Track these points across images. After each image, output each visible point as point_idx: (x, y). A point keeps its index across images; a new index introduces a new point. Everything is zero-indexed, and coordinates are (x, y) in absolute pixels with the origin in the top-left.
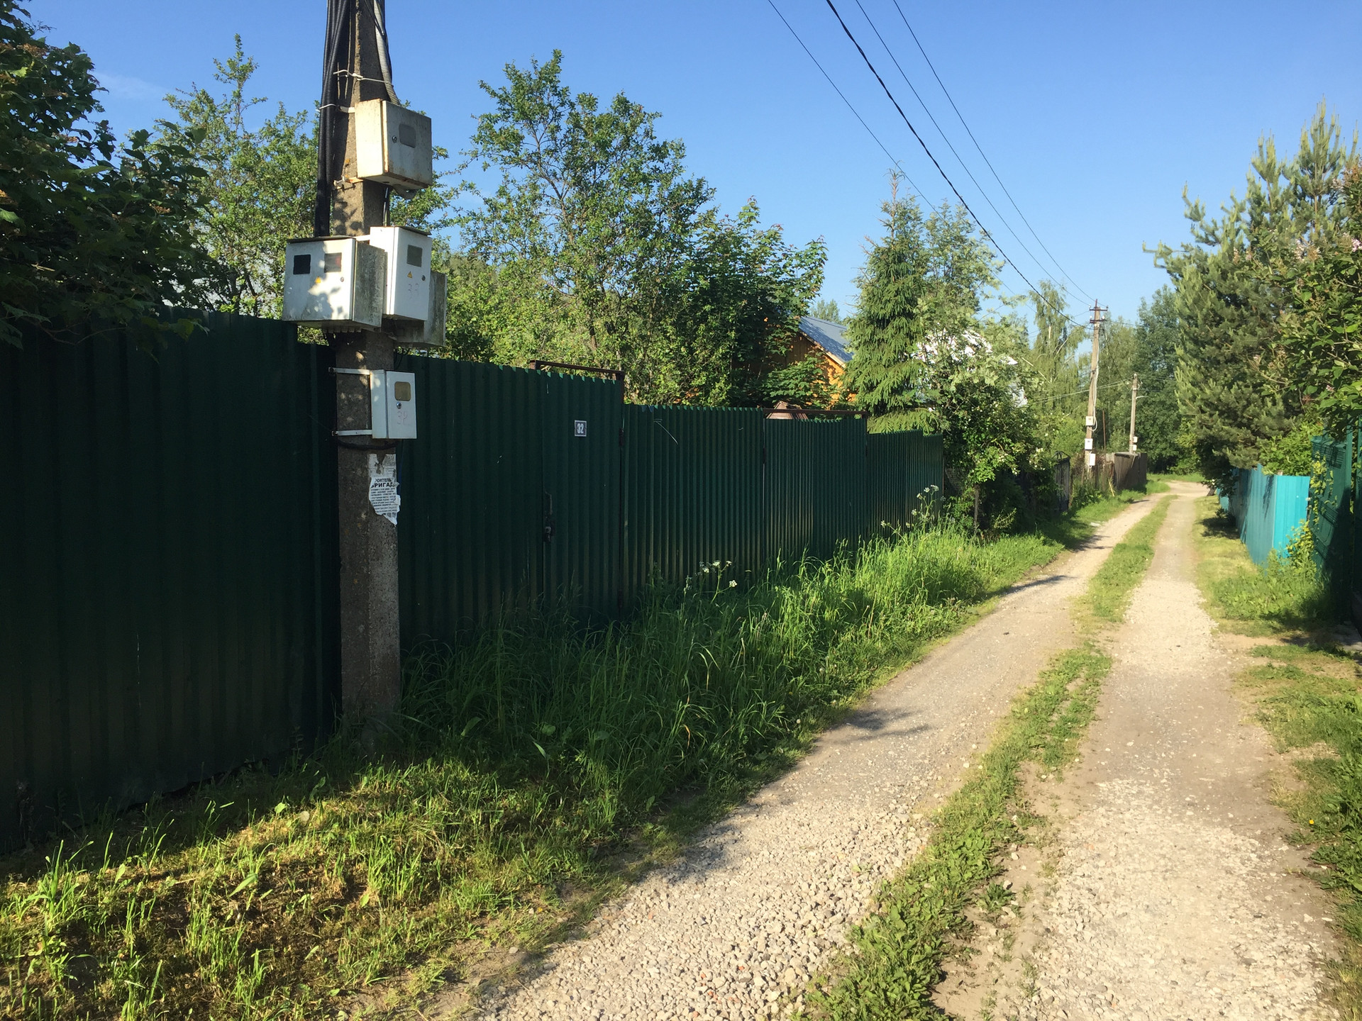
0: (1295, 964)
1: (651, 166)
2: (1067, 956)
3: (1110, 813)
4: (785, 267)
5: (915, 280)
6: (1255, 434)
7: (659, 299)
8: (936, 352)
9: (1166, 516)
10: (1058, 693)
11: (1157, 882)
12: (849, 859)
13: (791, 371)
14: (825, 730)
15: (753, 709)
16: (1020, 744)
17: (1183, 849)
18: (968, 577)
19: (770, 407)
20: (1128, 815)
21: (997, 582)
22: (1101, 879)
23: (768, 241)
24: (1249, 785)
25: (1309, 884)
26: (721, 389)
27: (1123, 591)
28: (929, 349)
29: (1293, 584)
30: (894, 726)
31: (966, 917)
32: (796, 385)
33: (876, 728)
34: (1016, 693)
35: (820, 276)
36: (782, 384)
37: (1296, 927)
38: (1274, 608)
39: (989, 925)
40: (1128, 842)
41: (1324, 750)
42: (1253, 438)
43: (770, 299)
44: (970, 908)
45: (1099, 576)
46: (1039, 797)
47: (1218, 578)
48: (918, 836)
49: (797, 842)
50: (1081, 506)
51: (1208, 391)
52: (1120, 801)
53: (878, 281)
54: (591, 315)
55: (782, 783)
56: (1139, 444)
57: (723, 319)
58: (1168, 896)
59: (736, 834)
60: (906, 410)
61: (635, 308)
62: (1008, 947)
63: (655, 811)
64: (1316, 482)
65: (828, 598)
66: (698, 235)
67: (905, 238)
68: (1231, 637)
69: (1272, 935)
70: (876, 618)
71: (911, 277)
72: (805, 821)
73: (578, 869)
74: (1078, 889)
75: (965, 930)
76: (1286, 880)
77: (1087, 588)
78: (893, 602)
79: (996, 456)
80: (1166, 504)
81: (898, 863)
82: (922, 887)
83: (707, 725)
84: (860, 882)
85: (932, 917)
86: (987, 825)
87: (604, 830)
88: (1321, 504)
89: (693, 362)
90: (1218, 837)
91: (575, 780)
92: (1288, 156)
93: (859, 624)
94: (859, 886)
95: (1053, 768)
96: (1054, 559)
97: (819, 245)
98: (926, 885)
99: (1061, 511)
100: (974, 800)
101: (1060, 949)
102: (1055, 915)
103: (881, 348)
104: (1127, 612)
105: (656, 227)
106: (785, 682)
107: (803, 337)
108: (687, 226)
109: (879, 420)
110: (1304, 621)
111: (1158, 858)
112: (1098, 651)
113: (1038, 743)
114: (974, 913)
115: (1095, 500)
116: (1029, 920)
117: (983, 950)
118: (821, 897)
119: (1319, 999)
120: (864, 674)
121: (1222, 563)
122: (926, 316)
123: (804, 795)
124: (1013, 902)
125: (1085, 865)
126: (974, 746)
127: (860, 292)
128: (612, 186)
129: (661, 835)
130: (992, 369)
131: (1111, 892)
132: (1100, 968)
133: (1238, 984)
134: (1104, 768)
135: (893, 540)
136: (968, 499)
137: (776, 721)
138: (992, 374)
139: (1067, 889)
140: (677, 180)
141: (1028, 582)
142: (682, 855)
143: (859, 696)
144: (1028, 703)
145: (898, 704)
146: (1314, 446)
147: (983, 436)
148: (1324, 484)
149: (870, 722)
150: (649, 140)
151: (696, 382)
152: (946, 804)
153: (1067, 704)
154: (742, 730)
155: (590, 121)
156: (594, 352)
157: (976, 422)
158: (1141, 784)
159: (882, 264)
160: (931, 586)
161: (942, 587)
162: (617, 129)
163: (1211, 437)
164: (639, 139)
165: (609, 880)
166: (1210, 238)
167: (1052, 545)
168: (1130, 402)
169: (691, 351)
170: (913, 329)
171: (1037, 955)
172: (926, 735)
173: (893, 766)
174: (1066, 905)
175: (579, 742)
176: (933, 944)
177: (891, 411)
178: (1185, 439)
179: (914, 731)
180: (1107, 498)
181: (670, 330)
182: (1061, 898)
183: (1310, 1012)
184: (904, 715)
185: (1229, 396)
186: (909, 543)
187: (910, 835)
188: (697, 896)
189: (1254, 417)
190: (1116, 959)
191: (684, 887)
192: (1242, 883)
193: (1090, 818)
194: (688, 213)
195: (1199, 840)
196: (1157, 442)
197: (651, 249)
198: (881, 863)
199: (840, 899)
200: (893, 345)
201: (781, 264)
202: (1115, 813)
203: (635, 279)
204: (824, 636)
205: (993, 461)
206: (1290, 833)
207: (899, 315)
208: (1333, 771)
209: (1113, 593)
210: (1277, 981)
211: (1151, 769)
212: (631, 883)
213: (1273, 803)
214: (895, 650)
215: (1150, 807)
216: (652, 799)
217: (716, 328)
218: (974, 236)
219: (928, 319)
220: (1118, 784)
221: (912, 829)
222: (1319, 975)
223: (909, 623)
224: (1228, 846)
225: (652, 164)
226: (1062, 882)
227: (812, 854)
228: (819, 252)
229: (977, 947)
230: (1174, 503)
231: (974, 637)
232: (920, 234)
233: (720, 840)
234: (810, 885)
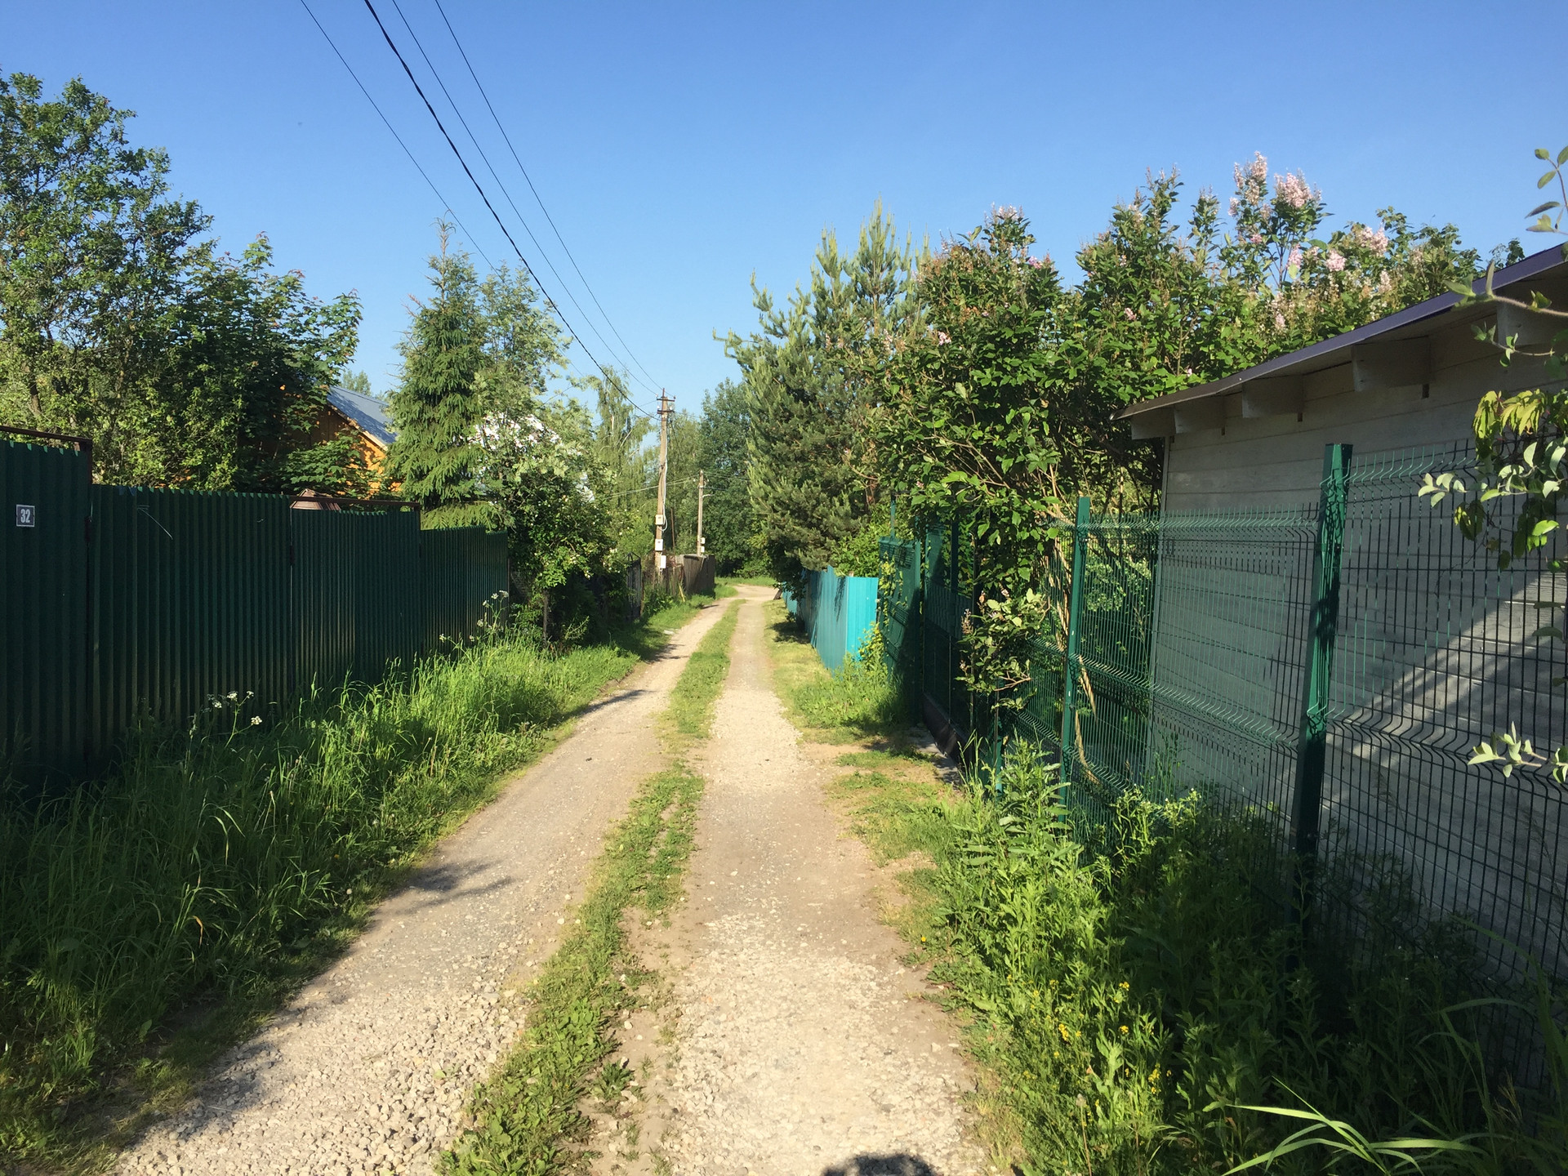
0: (933, 1103)
1: (120, 179)
2: (699, 1139)
3: (724, 957)
4: (307, 323)
5: (471, 352)
6: (825, 534)
7: (133, 352)
8: (497, 437)
9: (736, 621)
10: (653, 824)
11: (783, 1030)
12: (429, 1062)
13: (319, 452)
14: (383, 898)
15: (288, 884)
16: (620, 888)
17: (804, 987)
18: (542, 696)
19: (293, 493)
20: (742, 956)
21: (573, 701)
22: (724, 1036)
23: (284, 289)
24: (857, 906)
25: (930, 1008)
26: (223, 472)
27: (705, 704)
28: (489, 431)
29: (867, 688)
30: (469, 883)
31: (580, 1112)
32: (326, 469)
33: (447, 888)
34: (608, 828)
35: (354, 338)
36: (307, 467)
37: (927, 1059)
38: (853, 714)
39: (607, 1116)
40: (747, 987)
41: (920, 860)
42: (822, 539)
43: (288, 362)
44: (584, 1100)
45: (679, 689)
46: (646, 948)
47: (796, 686)
48: (512, 1018)
49: (357, 1051)
50: (653, 613)
51: (779, 490)
52: (731, 941)
53: (427, 349)
54: (32, 368)
55: (331, 975)
56: (707, 546)
57: (225, 384)
58: (796, 1044)
59: (273, 1054)
60: (463, 504)
61: (97, 362)
62: (633, 1141)
63: (152, 1039)
64: (885, 583)
65: (379, 732)
66: (188, 274)
67: (458, 300)
68: (815, 747)
69: (905, 1073)
70: (440, 751)
71: (465, 347)
72: (366, 1021)
73: (39, 1143)
74: (702, 1053)
75: (580, 1129)
76: (907, 1007)
77: (669, 703)
78: (459, 733)
79: (567, 557)
80: (735, 608)
81: (492, 1057)
82: (525, 1084)
83: (223, 912)
84: (447, 1092)
85: (541, 1120)
86: (593, 992)
87: (76, 1078)
88: (891, 605)
89: (183, 437)
90: (836, 968)
91: (26, 1013)
92: (849, 254)
93: (419, 761)
94: (445, 1097)
95: (659, 912)
96: (630, 672)
97: (352, 301)
98: (529, 1081)
99: (633, 619)
100: (575, 963)
101: (691, 1132)
102: (681, 1091)
103: (431, 429)
104: (713, 726)
105: (128, 257)
106: (329, 842)
107: (333, 411)
108: (174, 260)
109: (431, 514)
110: (881, 725)
111: (779, 1001)
112: (689, 772)
113: (640, 884)
114: (589, 1105)
115: (667, 606)
116: (654, 1102)
117: (604, 1150)
118: (397, 1120)
119: (962, 1139)
120: (428, 823)
121: (797, 669)
122: (485, 394)
123: (362, 986)
124: (632, 1083)
125: (706, 1023)
126: (568, 897)
127: (404, 361)
128: (63, 199)
129: (163, 1073)
130: (561, 458)
131: (737, 1050)
132: (738, 1145)
133: (881, 1136)
134: (711, 905)
135: (454, 657)
136: (536, 607)
137: (319, 895)
138: (562, 464)
139: (690, 1055)
140: (158, 201)
141: (605, 699)
142: (196, 1095)
143: (423, 850)
144: (622, 839)
145: (472, 855)
146: (883, 547)
147: (552, 534)
148: (894, 586)
149: (440, 881)
150: (118, 144)
151: (189, 462)
152: (543, 972)
153: (664, 836)
154: (275, 913)
155: (30, 111)
156: (37, 416)
157: (543, 518)
158: (750, 918)
159: (431, 330)
160: (502, 709)
161: (515, 710)
162: (70, 125)
163: (783, 537)
164: (103, 142)
165: (88, 1150)
166: (778, 331)
167: (627, 656)
168: (697, 500)
169: (181, 421)
170: (470, 408)
171: (667, 1145)
172: (509, 890)
173: (473, 934)
174: (691, 1074)
175: (31, 958)
176: (545, 1156)
177: (444, 504)
178: (757, 541)
179: (494, 887)
180: (678, 603)
181: (151, 393)
182: (685, 1067)
183: (955, 1156)
184: (481, 868)
185: (799, 495)
186: (474, 660)
187: (503, 1019)
188: (223, 1150)
189: (823, 517)
190: (753, 1131)
191: (202, 1140)
192: (867, 1017)
193: (704, 966)
194: (175, 244)
195: (818, 974)
196: (723, 543)
197: (122, 286)
198: (471, 1061)
199: (422, 1119)
200: (446, 426)
201: (302, 320)
202: (729, 956)
203: (99, 324)
204: (377, 780)
205: (564, 563)
206: (904, 954)
207: (453, 391)
208: (933, 881)
209: (696, 706)
210: (919, 1126)
211: (759, 900)
212: (122, 1149)
213: (882, 923)
214: (463, 789)
215: (764, 944)
216: (149, 1023)
217: (216, 395)
218: (536, 306)
219: (488, 397)
220: (727, 921)
221: (505, 1010)
222: (958, 1111)
223: (478, 756)
224: (847, 977)
225: (122, 176)
226: (684, 1048)
227: (379, 1064)
228: (352, 308)
229: (597, 1148)
230: (743, 608)
231: (554, 767)
232: (476, 299)
233: (251, 1065)
234: (380, 1107)
